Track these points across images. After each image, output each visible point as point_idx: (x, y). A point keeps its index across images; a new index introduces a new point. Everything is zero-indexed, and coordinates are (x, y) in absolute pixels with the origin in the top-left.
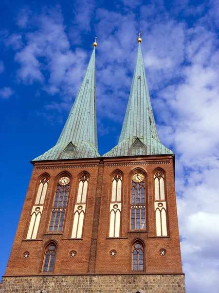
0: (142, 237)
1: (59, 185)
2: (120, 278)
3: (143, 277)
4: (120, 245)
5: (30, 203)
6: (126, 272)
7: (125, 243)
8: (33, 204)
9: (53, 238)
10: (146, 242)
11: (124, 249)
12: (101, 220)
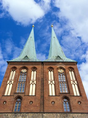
0: (67, 95)
1: (21, 72)
2: (59, 115)
3: (71, 114)
4: (56, 99)
5: (6, 79)
6: (61, 111)
7: (59, 98)
8: (8, 80)
9: (20, 95)
10: (70, 98)
11: (59, 101)
12: (45, 87)
